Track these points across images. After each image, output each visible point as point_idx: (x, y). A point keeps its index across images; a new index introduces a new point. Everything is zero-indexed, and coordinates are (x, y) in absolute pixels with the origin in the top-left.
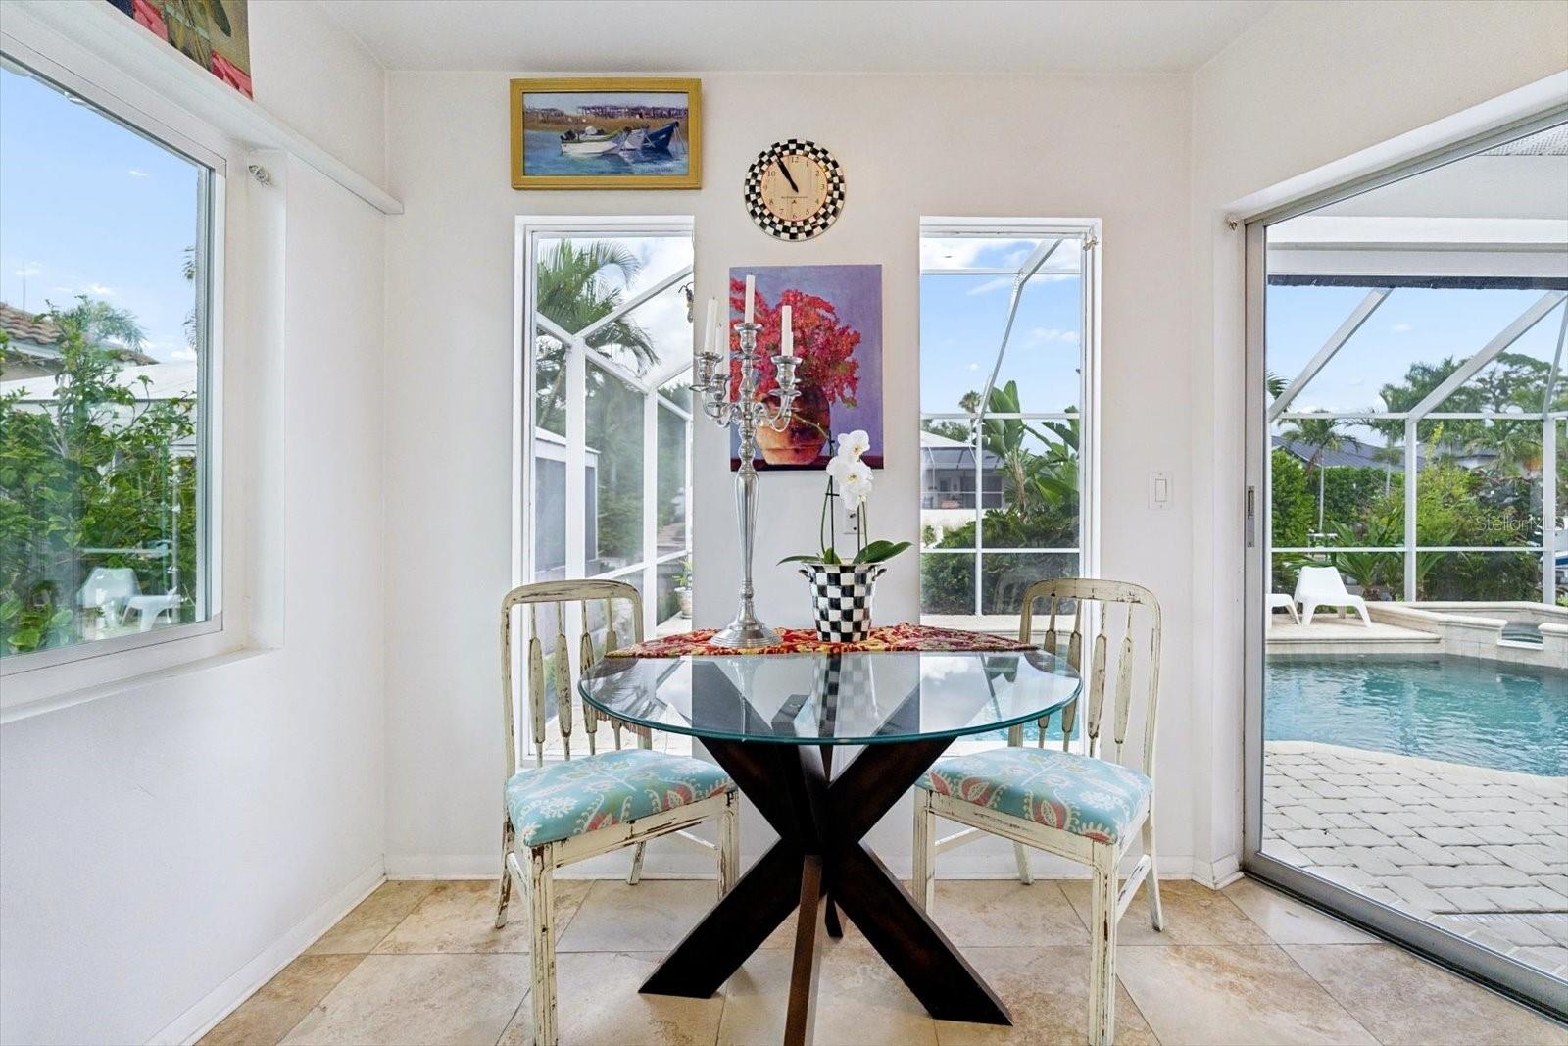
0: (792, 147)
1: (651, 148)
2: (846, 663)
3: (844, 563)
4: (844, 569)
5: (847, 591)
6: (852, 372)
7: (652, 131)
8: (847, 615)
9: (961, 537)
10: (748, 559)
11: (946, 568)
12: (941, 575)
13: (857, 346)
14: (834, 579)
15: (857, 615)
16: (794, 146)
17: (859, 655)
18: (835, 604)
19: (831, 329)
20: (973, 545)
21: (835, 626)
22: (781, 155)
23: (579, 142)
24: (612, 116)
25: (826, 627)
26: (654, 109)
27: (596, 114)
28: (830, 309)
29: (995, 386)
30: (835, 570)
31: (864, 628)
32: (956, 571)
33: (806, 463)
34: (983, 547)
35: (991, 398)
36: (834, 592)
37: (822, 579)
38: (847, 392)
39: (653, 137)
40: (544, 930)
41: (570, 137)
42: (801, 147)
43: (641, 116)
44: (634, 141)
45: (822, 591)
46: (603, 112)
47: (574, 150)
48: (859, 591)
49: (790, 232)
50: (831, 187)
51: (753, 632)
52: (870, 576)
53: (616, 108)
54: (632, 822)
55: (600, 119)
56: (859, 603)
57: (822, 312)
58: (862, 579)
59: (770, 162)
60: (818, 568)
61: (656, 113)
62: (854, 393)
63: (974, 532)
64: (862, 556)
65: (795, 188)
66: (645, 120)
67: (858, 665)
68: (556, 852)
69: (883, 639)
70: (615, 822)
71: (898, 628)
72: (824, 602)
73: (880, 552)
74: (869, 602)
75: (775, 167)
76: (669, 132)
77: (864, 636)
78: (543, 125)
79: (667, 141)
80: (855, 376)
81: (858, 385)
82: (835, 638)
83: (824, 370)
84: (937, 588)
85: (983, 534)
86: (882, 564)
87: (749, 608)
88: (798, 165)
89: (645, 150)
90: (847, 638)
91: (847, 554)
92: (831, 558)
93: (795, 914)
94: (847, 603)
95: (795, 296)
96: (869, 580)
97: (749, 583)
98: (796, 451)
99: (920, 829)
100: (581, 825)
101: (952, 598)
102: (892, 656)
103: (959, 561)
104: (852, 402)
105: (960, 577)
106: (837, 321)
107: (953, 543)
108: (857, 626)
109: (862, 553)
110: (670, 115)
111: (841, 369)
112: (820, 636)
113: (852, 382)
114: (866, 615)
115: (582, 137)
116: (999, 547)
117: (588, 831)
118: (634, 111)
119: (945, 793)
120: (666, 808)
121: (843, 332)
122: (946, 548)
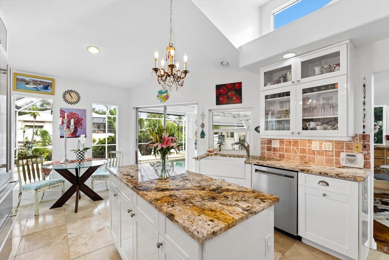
0: (71, 91)
1: (44, 88)
2: (81, 163)
3: (81, 151)
4: (81, 152)
5: (82, 154)
6: (81, 124)
7: (45, 85)
8: (82, 157)
9: (103, 142)
10: (66, 151)
11: (98, 149)
12: (97, 151)
13: (82, 121)
14: (80, 153)
15: (83, 157)
16: (72, 91)
17: (83, 162)
18: (80, 156)
19: (78, 118)
20: (105, 144)
21: (80, 159)
22: (69, 92)
23: (29, 85)
24: (37, 82)
25: (78, 159)
26: (45, 82)
27: (33, 81)
28: (78, 115)
29: (111, 109)
30: (80, 152)
31: (84, 159)
32: (101, 149)
33: (74, 137)
34: (108, 144)
35: (110, 111)
36: (80, 154)
37: (78, 153)
38: (81, 127)
39: (45, 86)
40: (37, 200)
41: (27, 84)
42: (73, 91)
43: (42, 82)
44: (41, 86)
45: (78, 154)
46: (34, 81)
47: (27, 86)
48: (83, 154)
49: (71, 103)
50: (78, 98)
51: (67, 161)
52: (85, 152)
53: (37, 81)
54: (49, 186)
55: (33, 82)
56: (83, 156)
57: (76, 115)
58: (84, 153)
59: (67, 93)
60: (77, 152)
61: (45, 83)
62: (82, 127)
63: (105, 141)
64: (84, 150)
65: (72, 97)
66: (43, 83)
67: (83, 163)
68: (39, 190)
69: (87, 160)
70: (47, 186)
71: (89, 159)
72: (78, 156)
73: (87, 149)
74: (85, 155)
75: (68, 94)
76: (48, 86)
77: (84, 160)
78: (21, 81)
79: (48, 87)
80: (82, 124)
81: (82, 126)
82: (80, 160)
83: (77, 124)
84: (96, 154)
85: (107, 141)
86: (87, 151)
87: (66, 157)
88: (73, 94)
89: (43, 88)
90: (81, 160)
91: (81, 149)
92: (79, 150)
93: (76, 192)
94: (81, 156)
95: (72, 113)
96: (85, 153)
97: (66, 154)
98: (72, 135)
99: (92, 182)
100: (42, 186)
101: (100, 156)
102: (88, 162)
103: (102, 147)
104: (81, 128)
105: (102, 151)
106: (79, 117)
107: (100, 143)
108: (83, 159)
109: (84, 149)
110: (48, 83)
111: (79, 124)
112: (77, 160)
113: (81, 126)
114: (84, 157)
115: (30, 84)
116: (111, 144)
117: (44, 187)
118: (41, 82)
119: (96, 177)
120: (54, 184)
121: (80, 118)
122: (99, 144)
